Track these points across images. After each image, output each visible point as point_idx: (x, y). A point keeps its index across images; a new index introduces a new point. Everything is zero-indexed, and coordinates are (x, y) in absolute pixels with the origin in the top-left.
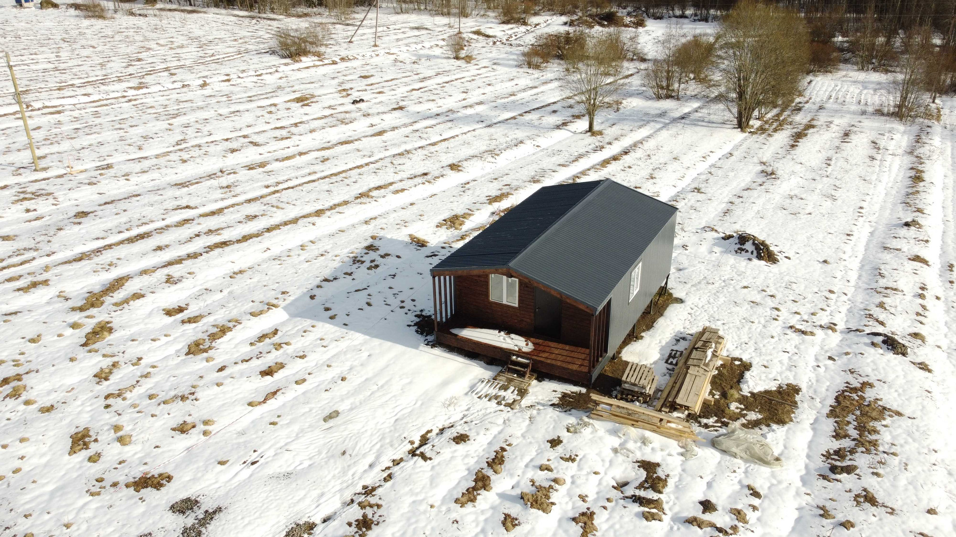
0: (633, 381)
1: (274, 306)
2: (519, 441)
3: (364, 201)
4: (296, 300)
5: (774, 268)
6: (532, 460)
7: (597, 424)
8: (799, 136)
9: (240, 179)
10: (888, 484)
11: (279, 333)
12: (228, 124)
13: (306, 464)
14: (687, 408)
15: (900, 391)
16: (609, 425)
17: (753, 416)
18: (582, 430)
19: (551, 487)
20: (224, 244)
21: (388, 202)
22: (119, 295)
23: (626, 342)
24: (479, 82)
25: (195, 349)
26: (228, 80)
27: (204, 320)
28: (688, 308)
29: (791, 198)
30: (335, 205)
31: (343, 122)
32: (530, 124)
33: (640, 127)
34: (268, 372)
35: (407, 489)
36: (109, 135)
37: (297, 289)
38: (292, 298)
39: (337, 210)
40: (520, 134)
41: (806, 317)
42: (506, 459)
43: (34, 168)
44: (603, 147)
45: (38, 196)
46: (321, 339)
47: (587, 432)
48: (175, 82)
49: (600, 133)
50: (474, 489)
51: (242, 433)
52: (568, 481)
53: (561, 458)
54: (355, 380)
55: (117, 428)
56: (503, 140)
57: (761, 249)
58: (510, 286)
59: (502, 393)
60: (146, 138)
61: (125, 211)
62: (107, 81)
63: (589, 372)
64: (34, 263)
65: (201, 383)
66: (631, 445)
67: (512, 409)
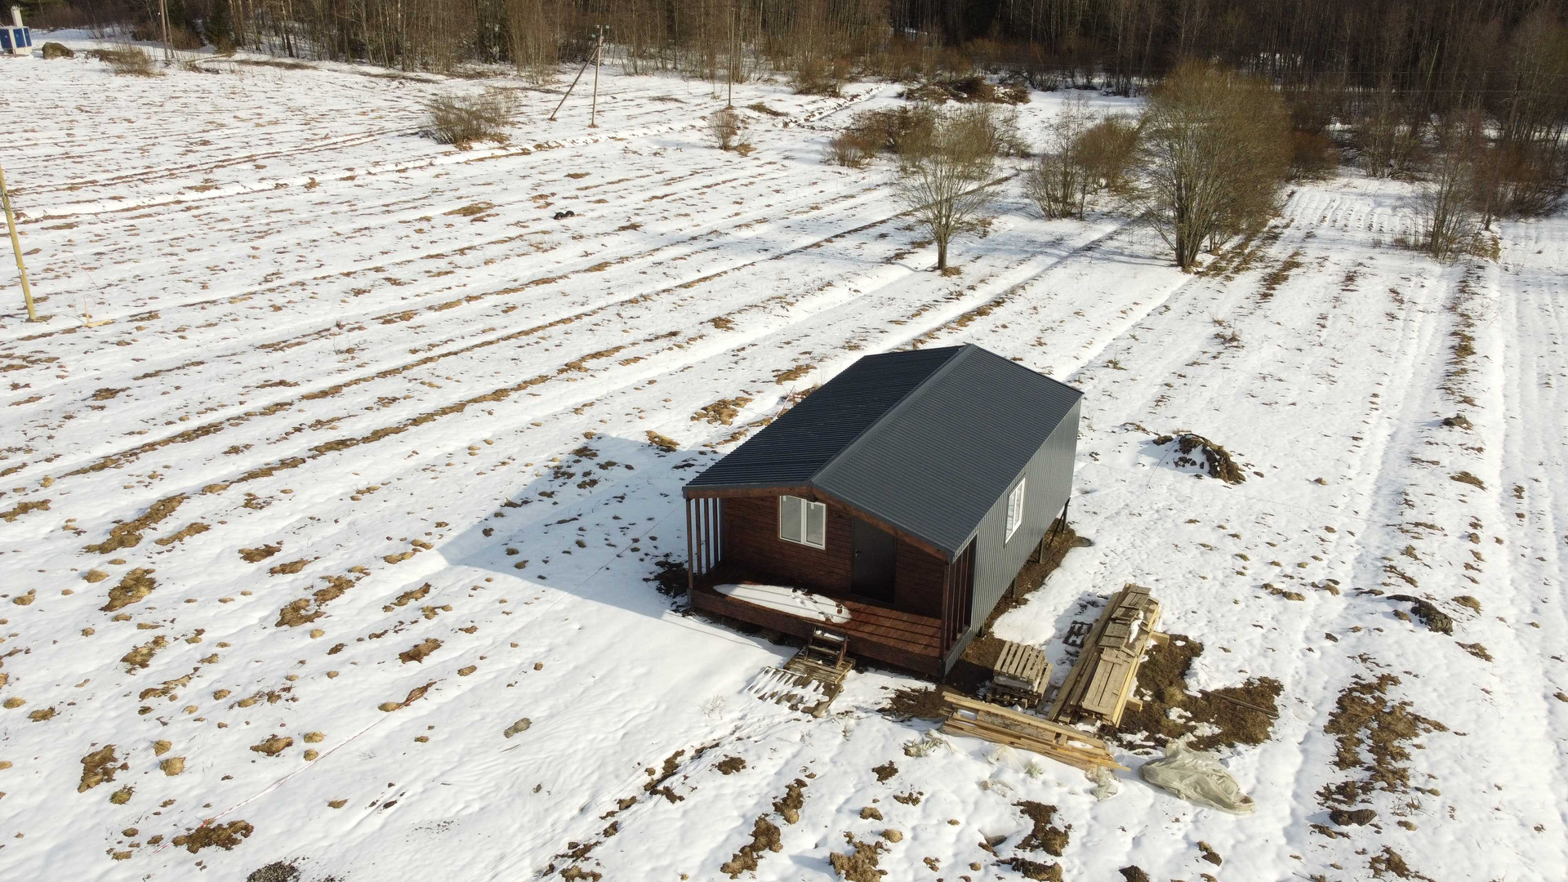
0: (1012, 671)
1: (423, 545)
2: (826, 769)
3: (574, 376)
4: (460, 537)
5: (1237, 489)
6: (847, 801)
7: (954, 742)
8: (1274, 280)
9: (369, 339)
10: (1424, 841)
11: (432, 590)
12: (350, 249)
13: (476, 807)
14: (1100, 716)
15: (1442, 689)
16: (974, 744)
17: (1206, 730)
18: (930, 752)
19: (879, 845)
20: (342, 444)
21: (610, 380)
22: (167, 527)
23: (999, 610)
24: (760, 186)
25: (292, 615)
26: (352, 178)
27: (308, 569)
28: (1101, 554)
29: (1264, 378)
30: (525, 382)
31: (539, 248)
32: (843, 256)
33: (1021, 262)
34: (414, 655)
35: (643, 848)
36: (152, 265)
37: (463, 518)
38: (454, 534)
39: (530, 389)
40: (827, 271)
41: (1289, 571)
42: (806, 800)
43: (27, 316)
44: (961, 294)
45: (33, 362)
46: (502, 601)
47: (936, 754)
48: (263, 179)
49: (957, 271)
50: (754, 848)
51: (370, 756)
52: (908, 835)
53: (896, 798)
54: (556, 670)
55: (160, 747)
56: (799, 280)
57: (1216, 460)
58: (812, 516)
59: (798, 691)
60: (213, 269)
61: (177, 388)
62: (150, 176)
63: (941, 657)
64: (24, 472)
65: (301, 672)
66: (1008, 777)
67: (815, 717)
